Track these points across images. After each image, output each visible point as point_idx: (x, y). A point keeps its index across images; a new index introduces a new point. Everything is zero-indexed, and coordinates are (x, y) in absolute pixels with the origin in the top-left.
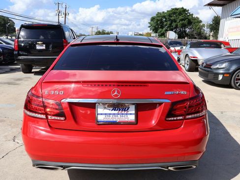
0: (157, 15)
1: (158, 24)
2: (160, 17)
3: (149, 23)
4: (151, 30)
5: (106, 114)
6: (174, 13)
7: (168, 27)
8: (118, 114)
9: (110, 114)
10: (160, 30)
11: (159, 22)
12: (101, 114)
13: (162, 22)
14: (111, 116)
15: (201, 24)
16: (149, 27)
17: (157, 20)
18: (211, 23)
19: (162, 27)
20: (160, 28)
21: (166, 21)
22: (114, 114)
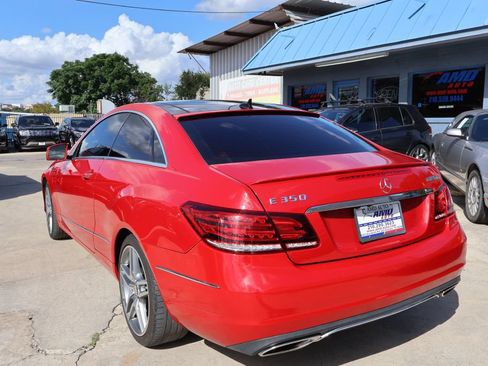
0: (63, 66)
1: (69, 86)
2: (72, 70)
3: (49, 83)
4: (54, 98)
6: (101, 64)
7: (92, 92)
8: (383, 221)
9: (373, 223)
10: (75, 98)
11: (70, 82)
12: (363, 225)
13: (76, 82)
14: (375, 225)
15: (156, 86)
17: (67, 76)
18: (180, 84)
19: (79, 92)
20: (75, 93)
21: (84, 79)
22: (378, 222)
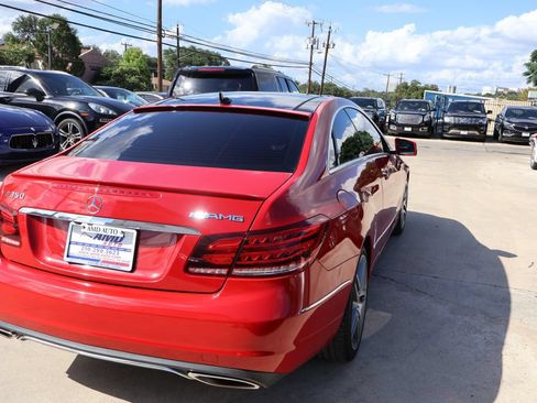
4: (529, 82)
5: (84, 244)
8: (104, 247)
9: (90, 245)
12: (77, 243)
14: (92, 249)
16: (527, 74)
22: (97, 246)
